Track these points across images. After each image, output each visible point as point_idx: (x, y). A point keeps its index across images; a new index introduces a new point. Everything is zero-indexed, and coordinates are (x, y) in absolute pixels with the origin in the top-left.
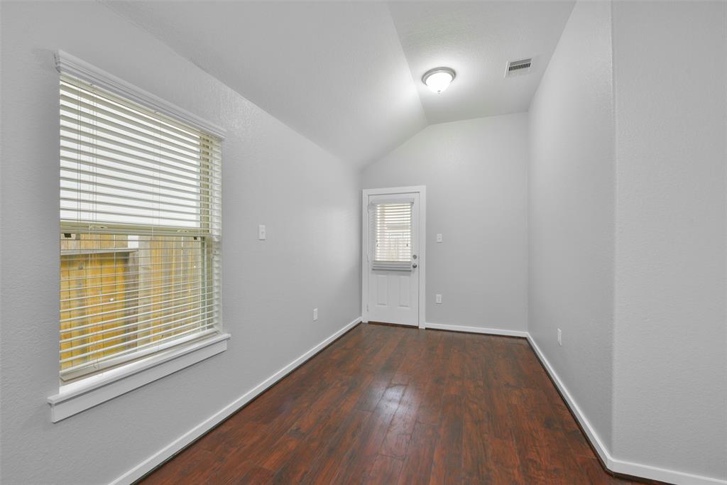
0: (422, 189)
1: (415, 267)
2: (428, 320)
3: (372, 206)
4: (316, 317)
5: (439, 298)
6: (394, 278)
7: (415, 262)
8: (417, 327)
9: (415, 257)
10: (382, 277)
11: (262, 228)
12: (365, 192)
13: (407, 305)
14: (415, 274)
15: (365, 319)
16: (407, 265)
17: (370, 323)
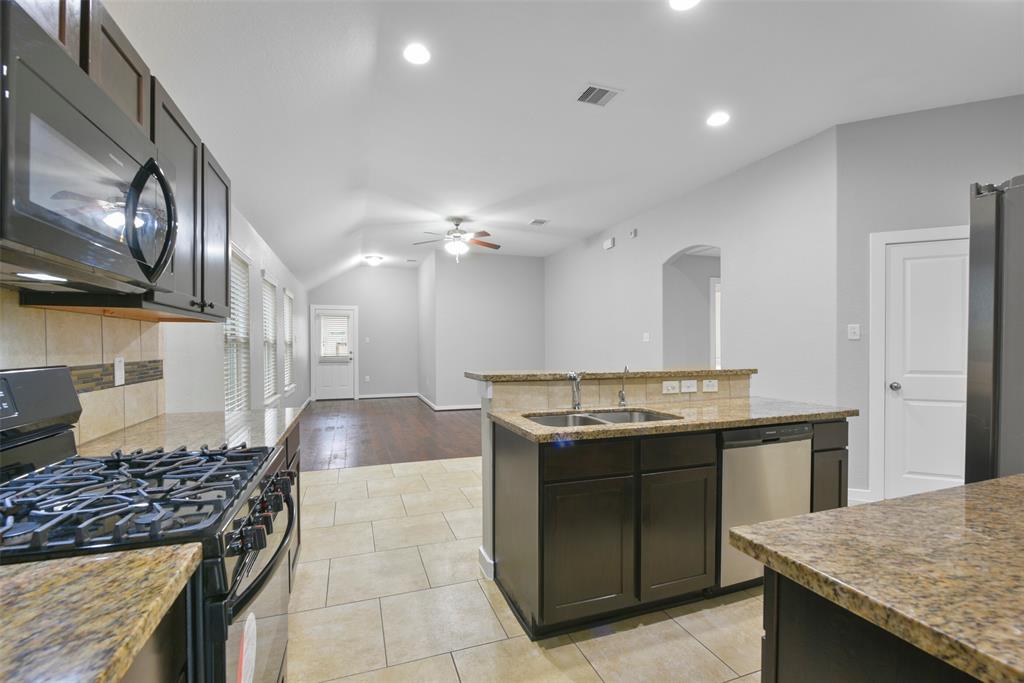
0: (356, 308)
1: (351, 359)
3: (318, 316)
5: (368, 378)
6: (335, 368)
7: (351, 356)
8: (353, 399)
9: (351, 352)
10: (328, 367)
12: (313, 307)
13: (346, 385)
14: (351, 364)
15: (313, 398)
16: (346, 358)
17: (317, 400)
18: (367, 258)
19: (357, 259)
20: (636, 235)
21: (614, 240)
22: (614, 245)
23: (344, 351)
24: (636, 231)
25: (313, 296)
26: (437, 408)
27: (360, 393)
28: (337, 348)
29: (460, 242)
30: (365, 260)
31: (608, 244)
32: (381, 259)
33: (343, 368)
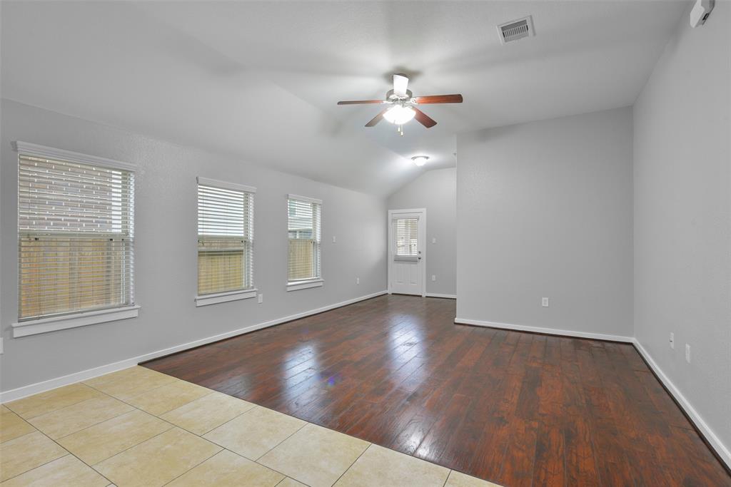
0: (424, 210)
1: (420, 259)
2: (427, 291)
3: (395, 220)
4: (358, 283)
5: (434, 277)
6: (407, 265)
7: (420, 255)
8: (421, 296)
9: (420, 252)
10: (401, 265)
11: (334, 238)
12: (390, 212)
13: (415, 282)
14: (419, 264)
15: (390, 292)
16: (415, 257)
17: (393, 294)
18: (414, 158)
23: (414, 252)
26: (456, 320)
32: (427, 158)
33: (413, 265)
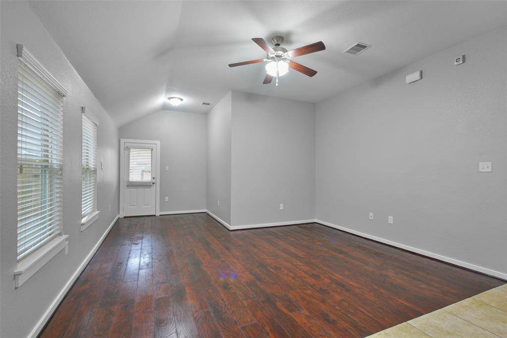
0: (158, 142)
1: (153, 183)
3: (128, 149)
5: (167, 199)
6: (140, 190)
7: (154, 181)
8: (155, 215)
9: (154, 178)
10: (134, 190)
12: (122, 140)
13: (149, 205)
14: (153, 188)
15: (122, 215)
16: (149, 182)
17: (125, 217)
18: (169, 98)
19: (161, 99)
20: (464, 61)
21: (421, 73)
22: (421, 78)
23: (148, 178)
24: (464, 57)
25: (124, 131)
26: (231, 228)
27: (161, 211)
28: (142, 175)
29: (281, 62)
30: (167, 101)
31: (416, 76)
32: (182, 100)
33: (147, 190)
